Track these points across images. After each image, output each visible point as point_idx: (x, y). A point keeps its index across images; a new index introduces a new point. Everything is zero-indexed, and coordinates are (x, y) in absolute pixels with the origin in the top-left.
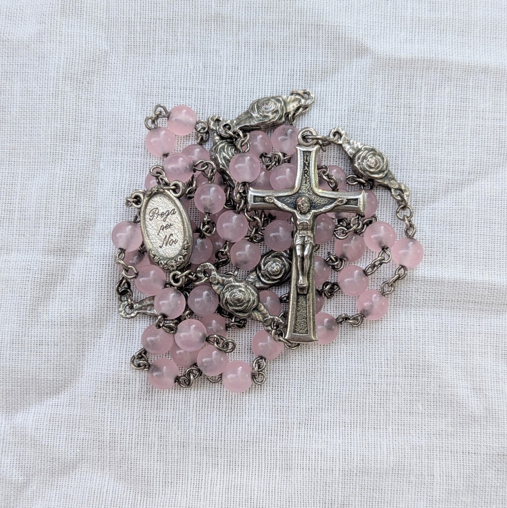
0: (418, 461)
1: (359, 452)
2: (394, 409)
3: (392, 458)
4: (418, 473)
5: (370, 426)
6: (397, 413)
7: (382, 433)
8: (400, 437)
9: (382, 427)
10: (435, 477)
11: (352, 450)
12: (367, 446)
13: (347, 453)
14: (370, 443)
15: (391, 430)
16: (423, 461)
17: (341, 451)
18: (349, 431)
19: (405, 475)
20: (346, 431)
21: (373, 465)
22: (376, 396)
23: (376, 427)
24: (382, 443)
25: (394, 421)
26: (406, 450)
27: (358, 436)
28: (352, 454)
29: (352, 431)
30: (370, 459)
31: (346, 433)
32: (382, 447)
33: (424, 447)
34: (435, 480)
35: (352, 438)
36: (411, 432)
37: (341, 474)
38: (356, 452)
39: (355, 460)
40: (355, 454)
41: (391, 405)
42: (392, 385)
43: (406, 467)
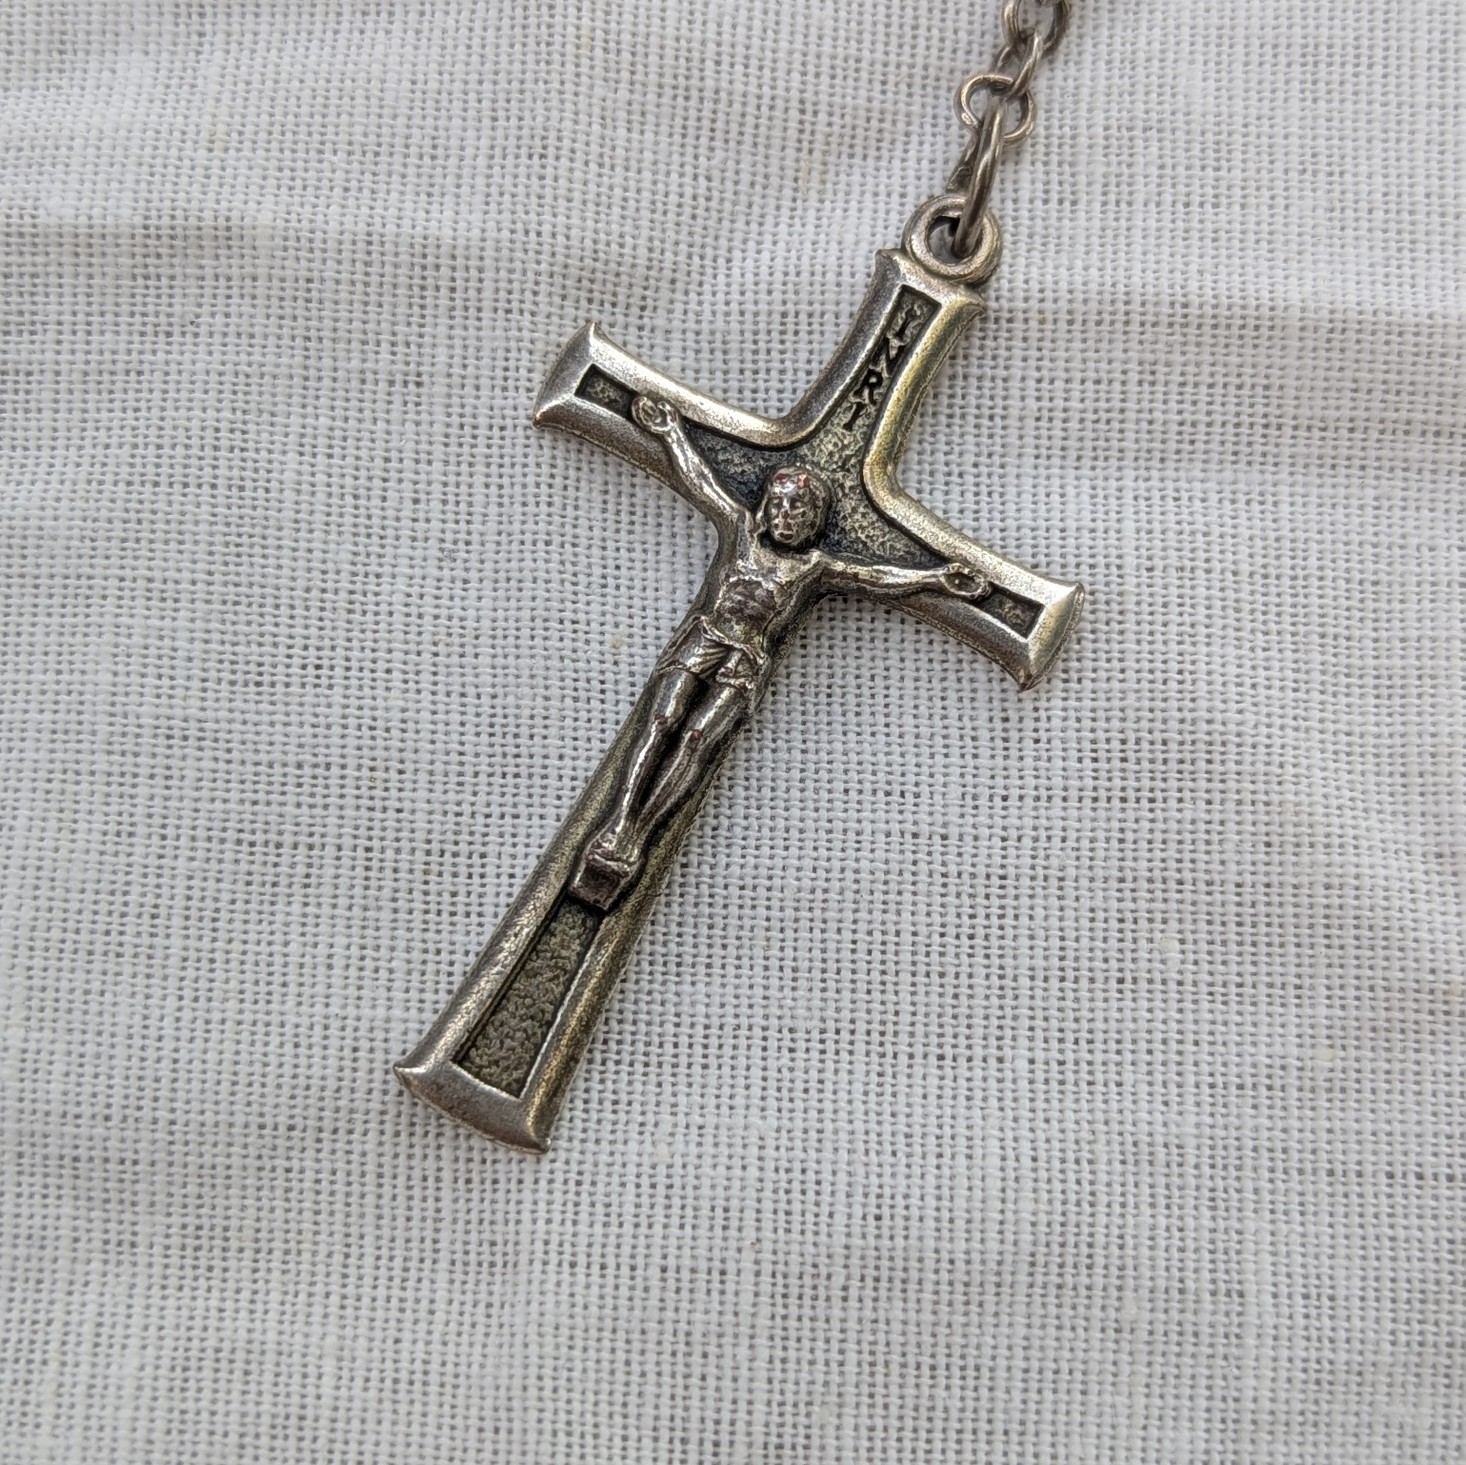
0: (1162, 1222)
1: (860, 1179)
2: (1039, 963)
3: (1027, 1206)
4: (1161, 1283)
5: (919, 1050)
6: (1055, 984)
7: (977, 1083)
8: (1069, 1103)
9: (978, 1052)
10: (1251, 1299)
11: (827, 1167)
12: (901, 1147)
13: (796, 1186)
14: (917, 1130)
15: (1023, 1065)
16: (1190, 1222)
17: (770, 1175)
18: (814, 1075)
19: (1098, 1292)
20: (799, 1074)
21: (930, 1243)
22: (951, 899)
23: (948, 1051)
24: (977, 1132)
25: (1039, 1023)
26: (1102, 1167)
27: (858, 1096)
28: (826, 1188)
29: (829, 1075)
30: (915, 1213)
31: (800, 1085)
32: (978, 1152)
33: (1190, 1151)
34: (1251, 1318)
35: (828, 1106)
36: (1128, 1077)
37: (766, 1288)
38: (842, 1178)
39: (840, 1219)
40: (842, 1188)
41: (1024, 942)
42: (1027, 842)
43: (1099, 1251)
